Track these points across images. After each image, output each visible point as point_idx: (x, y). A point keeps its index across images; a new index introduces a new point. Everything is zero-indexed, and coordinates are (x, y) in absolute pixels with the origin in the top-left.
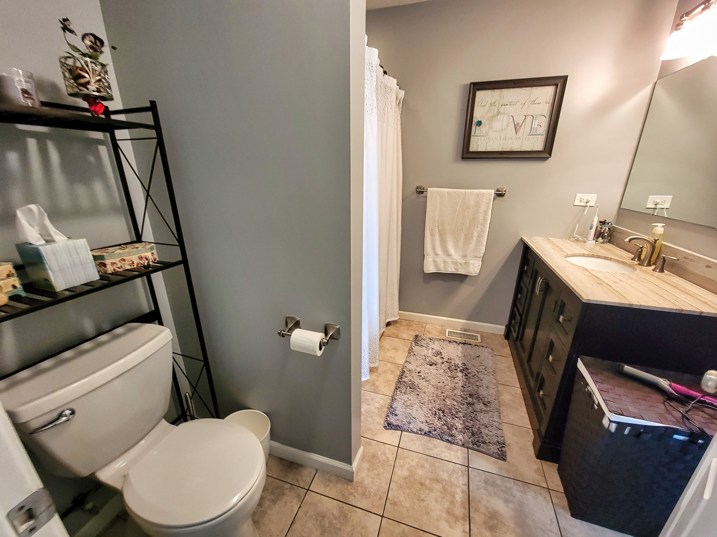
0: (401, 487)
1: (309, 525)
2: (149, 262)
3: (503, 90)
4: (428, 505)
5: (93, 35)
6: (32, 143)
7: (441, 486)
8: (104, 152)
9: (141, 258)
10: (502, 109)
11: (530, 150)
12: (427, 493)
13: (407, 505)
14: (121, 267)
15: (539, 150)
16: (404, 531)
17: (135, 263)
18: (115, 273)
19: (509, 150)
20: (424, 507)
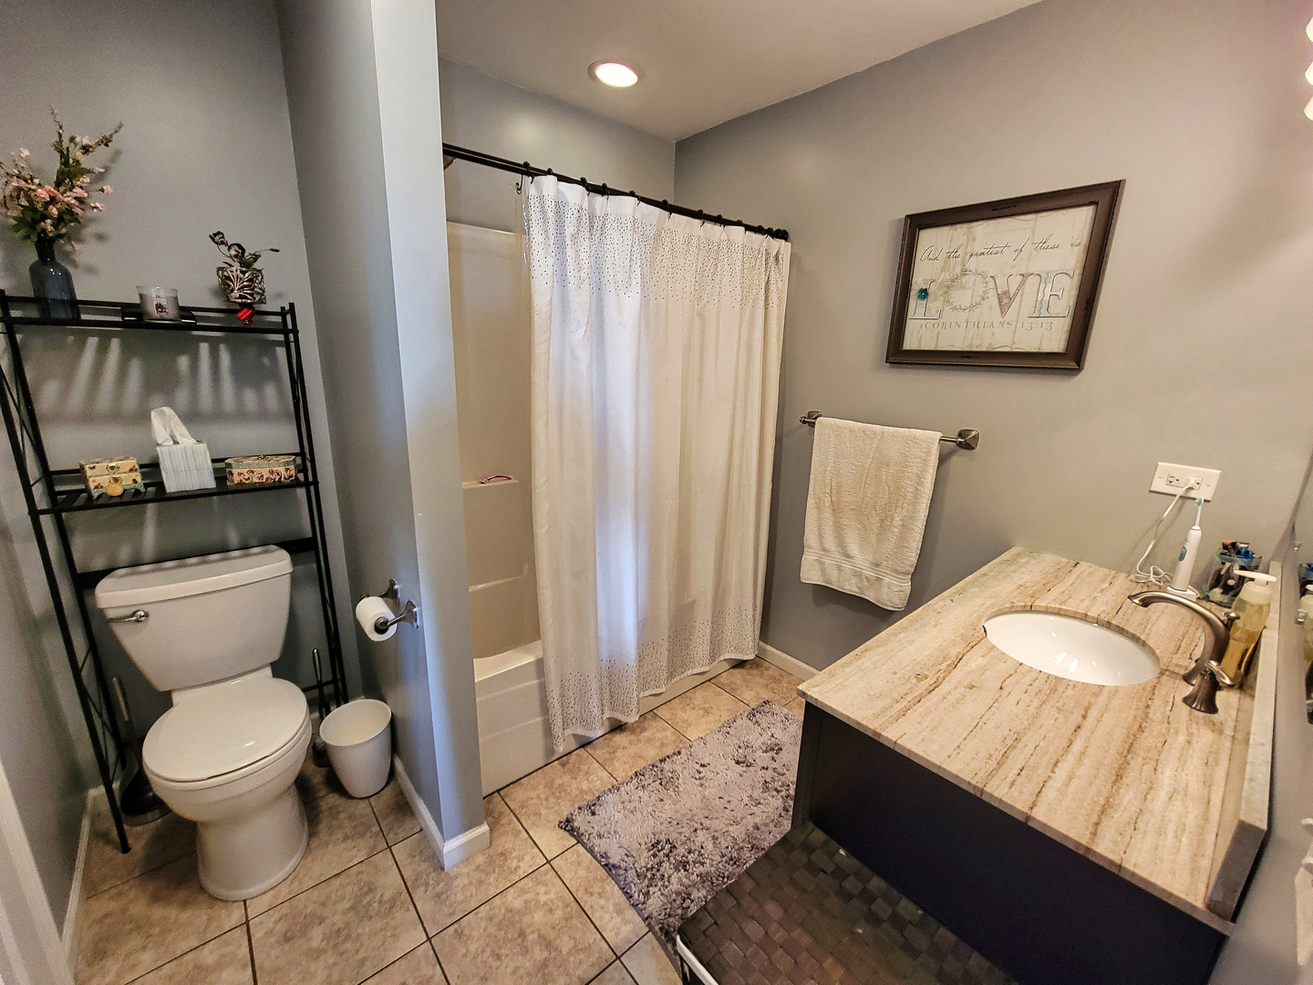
0: (491, 919)
1: (349, 889)
2: (280, 478)
3: (974, 224)
4: (497, 968)
5: (239, 246)
6: (204, 348)
7: (545, 954)
8: (281, 352)
9: (272, 472)
10: (972, 264)
11: (1033, 350)
12: (515, 951)
13: (472, 948)
14: (249, 478)
15: (1056, 351)
16: (432, 977)
17: (265, 477)
18: (241, 483)
19: (984, 349)
20: (491, 967)
